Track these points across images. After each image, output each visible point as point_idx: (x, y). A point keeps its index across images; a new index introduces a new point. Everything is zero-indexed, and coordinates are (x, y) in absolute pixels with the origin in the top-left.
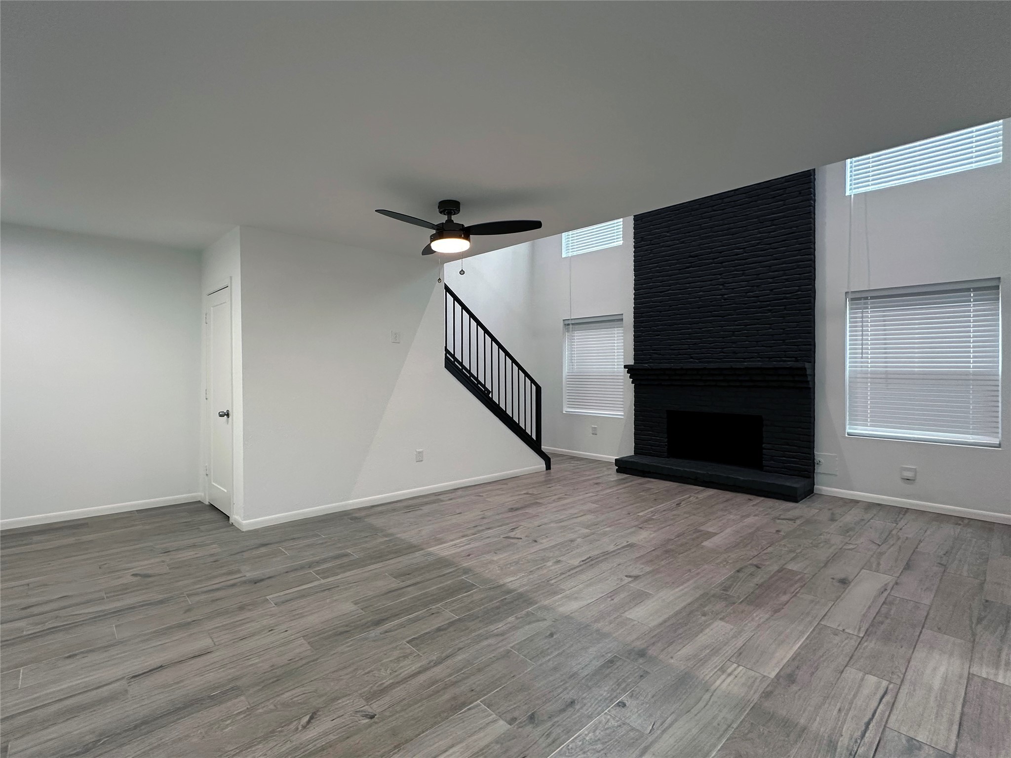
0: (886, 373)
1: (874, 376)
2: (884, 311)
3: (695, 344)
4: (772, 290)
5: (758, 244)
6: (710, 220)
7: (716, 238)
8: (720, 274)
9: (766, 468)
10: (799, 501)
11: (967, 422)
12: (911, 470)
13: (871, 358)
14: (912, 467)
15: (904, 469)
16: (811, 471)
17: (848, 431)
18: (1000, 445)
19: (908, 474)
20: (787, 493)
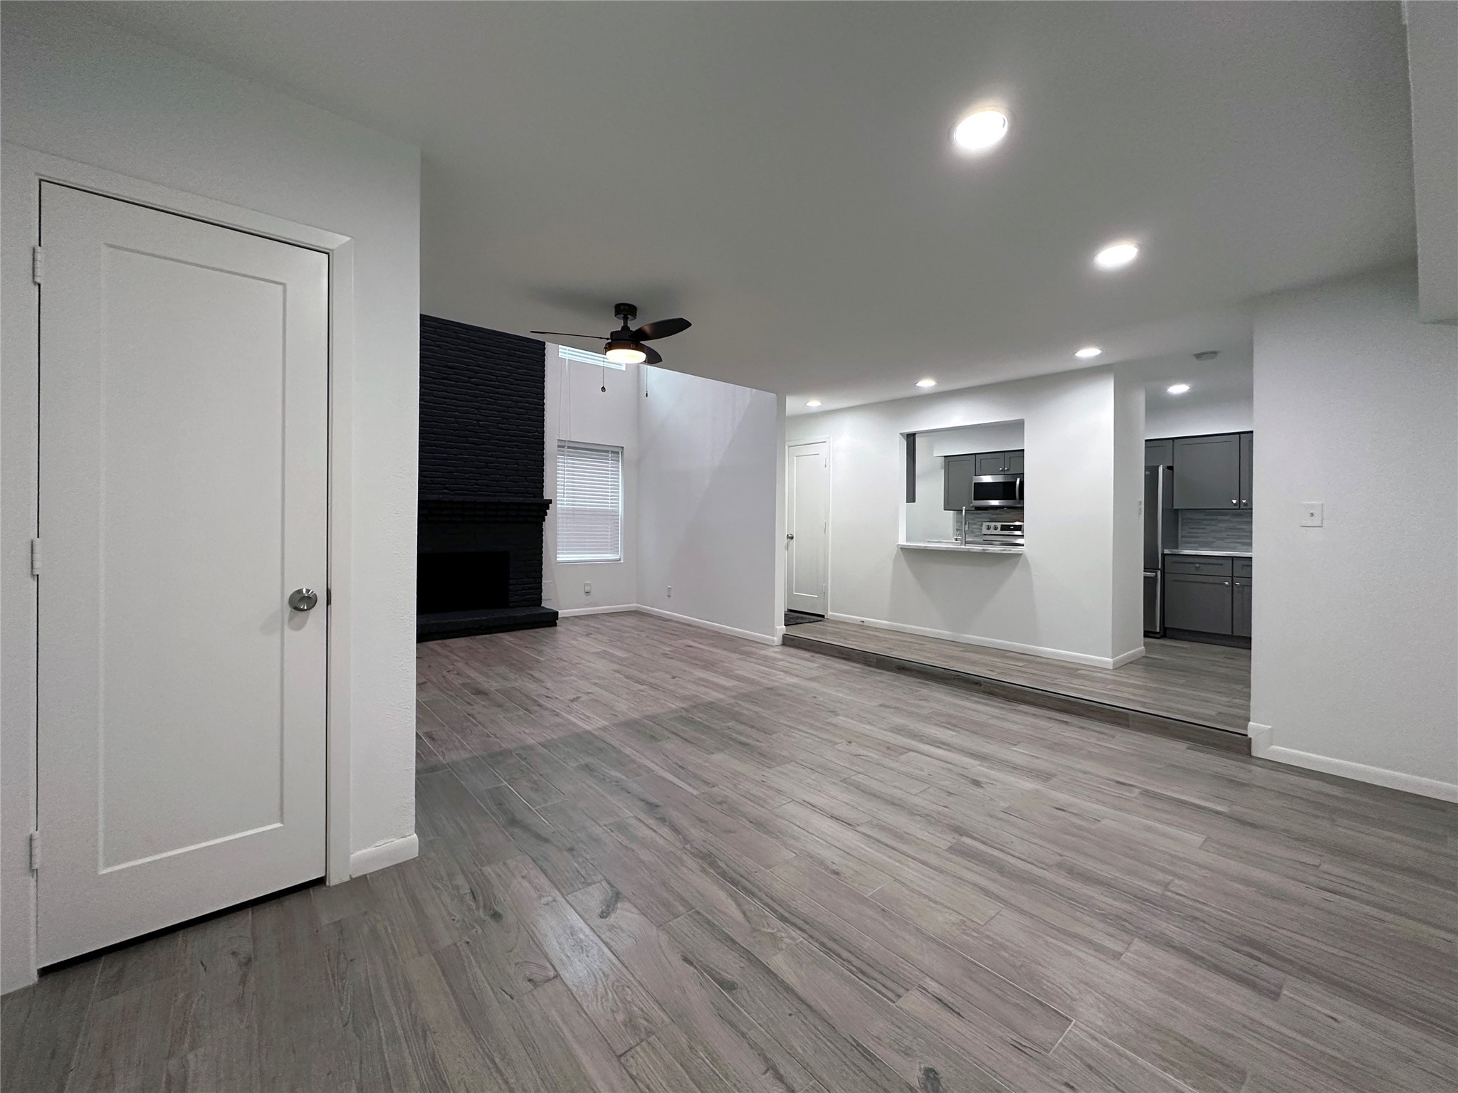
0: (574, 509)
1: (568, 512)
2: (574, 459)
3: (450, 472)
8: (476, 397)
9: (511, 604)
10: (558, 624)
11: (607, 545)
12: (589, 585)
13: (567, 497)
14: (589, 582)
15: (585, 585)
16: (540, 599)
17: (558, 559)
18: (620, 560)
19: (587, 589)
20: (550, 619)
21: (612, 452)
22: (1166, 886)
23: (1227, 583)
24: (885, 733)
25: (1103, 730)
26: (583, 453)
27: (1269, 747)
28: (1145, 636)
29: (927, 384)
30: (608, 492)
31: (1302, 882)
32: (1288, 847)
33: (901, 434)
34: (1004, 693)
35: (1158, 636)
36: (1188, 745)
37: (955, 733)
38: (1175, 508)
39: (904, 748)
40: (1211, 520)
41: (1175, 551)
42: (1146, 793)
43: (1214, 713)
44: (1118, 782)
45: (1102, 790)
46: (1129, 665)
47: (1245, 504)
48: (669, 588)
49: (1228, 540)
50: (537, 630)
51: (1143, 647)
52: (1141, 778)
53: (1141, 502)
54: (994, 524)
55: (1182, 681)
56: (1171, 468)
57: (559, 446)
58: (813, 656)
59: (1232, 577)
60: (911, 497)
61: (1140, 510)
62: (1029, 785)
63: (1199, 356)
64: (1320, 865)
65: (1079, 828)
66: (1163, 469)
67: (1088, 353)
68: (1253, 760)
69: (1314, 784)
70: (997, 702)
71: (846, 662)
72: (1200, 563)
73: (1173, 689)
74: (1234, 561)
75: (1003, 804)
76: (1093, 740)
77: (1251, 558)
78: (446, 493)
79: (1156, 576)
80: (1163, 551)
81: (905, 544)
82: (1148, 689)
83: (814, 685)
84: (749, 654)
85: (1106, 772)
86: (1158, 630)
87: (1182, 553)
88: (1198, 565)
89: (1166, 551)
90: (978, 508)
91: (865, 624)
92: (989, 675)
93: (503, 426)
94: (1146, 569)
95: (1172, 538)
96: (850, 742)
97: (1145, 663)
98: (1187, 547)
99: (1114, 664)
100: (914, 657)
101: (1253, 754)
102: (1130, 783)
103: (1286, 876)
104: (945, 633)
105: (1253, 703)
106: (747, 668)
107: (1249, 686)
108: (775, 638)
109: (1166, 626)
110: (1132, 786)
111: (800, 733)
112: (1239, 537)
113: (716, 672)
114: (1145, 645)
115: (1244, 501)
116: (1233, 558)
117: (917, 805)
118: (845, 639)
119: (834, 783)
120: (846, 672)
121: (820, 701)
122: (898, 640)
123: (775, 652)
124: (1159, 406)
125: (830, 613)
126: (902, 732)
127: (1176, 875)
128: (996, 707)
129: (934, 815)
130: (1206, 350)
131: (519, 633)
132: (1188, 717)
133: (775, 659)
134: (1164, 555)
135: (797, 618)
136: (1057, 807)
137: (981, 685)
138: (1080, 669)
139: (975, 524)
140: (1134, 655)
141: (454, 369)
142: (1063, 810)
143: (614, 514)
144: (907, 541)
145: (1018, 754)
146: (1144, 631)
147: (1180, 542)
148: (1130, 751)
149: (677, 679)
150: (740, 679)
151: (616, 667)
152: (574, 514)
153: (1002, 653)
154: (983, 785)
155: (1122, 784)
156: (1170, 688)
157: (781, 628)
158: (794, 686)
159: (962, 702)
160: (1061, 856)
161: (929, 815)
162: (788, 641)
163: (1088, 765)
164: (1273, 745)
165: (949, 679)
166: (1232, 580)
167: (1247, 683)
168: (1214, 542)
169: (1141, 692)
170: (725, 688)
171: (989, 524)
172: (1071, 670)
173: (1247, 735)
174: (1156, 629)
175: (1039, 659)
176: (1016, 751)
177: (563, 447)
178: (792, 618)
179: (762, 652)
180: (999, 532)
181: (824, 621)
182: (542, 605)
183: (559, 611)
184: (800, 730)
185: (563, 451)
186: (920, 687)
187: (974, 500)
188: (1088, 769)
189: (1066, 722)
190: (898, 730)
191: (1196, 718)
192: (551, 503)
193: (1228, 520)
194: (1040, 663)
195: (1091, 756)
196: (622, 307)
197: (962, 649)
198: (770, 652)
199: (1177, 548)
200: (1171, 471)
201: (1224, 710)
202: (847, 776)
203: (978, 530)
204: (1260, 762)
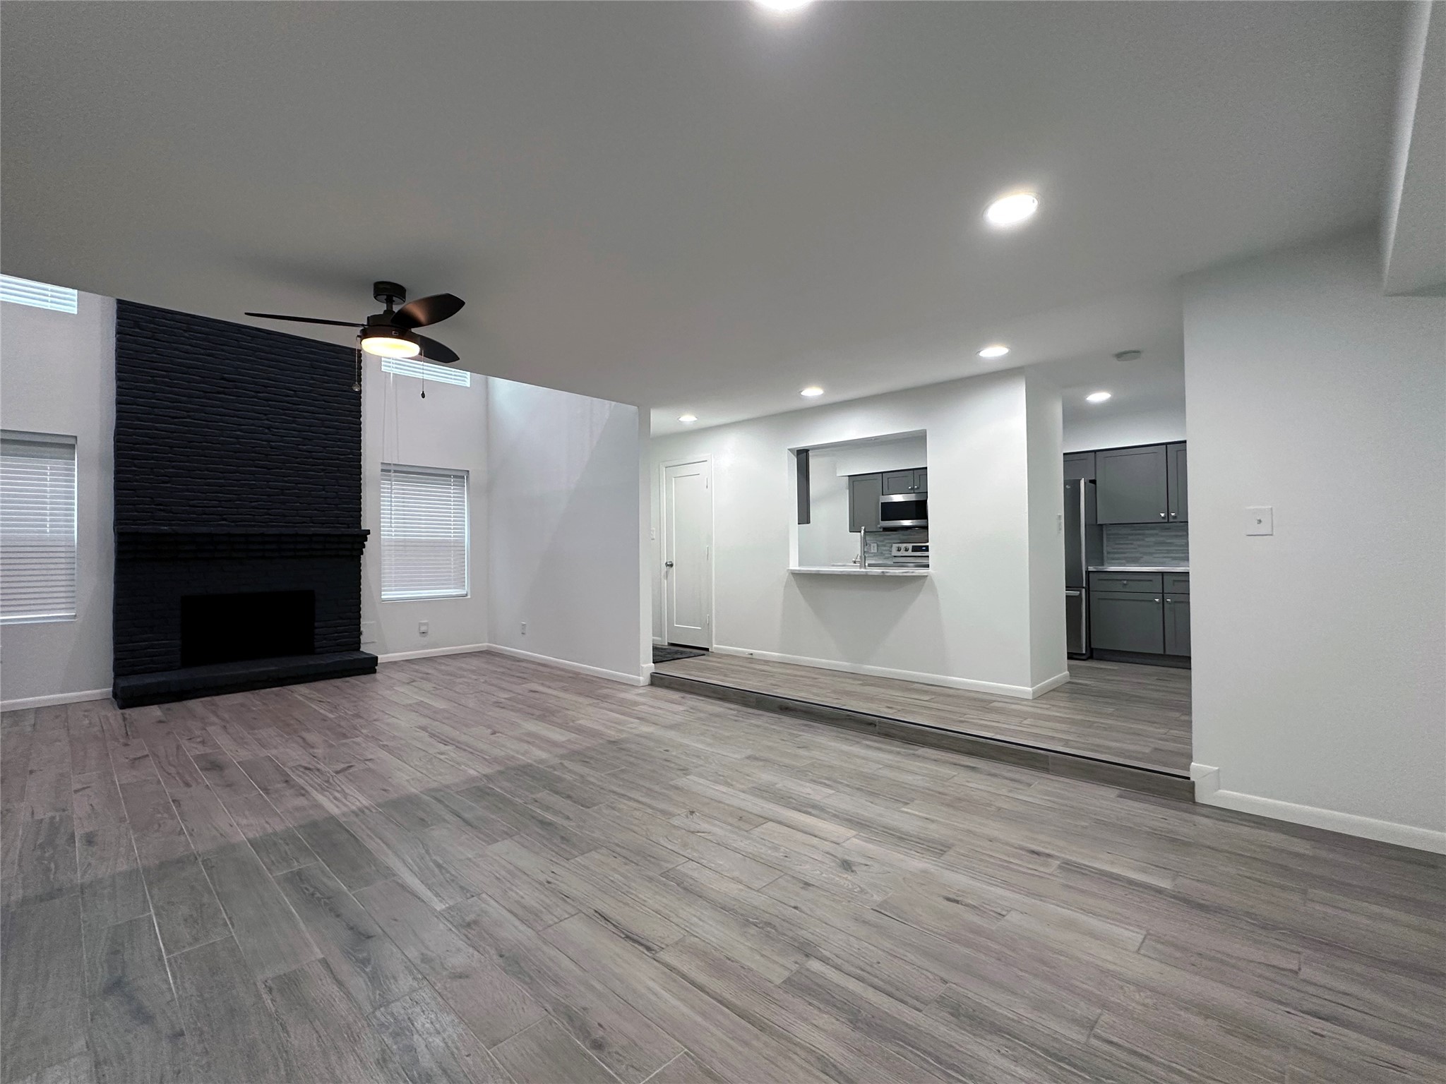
0: (404, 541)
1: (397, 544)
2: (403, 485)
3: (230, 501)
4: (324, 447)
5: (311, 391)
6: (252, 340)
7: (261, 367)
8: (266, 415)
9: (319, 650)
10: (377, 671)
11: (450, 580)
12: (425, 624)
13: (395, 527)
14: (426, 621)
15: (421, 624)
16: (359, 643)
17: (382, 597)
18: (467, 595)
19: (423, 629)
20: (369, 666)
21: (455, 477)
22: (1090, 1025)
23: (1157, 600)
24: (743, 795)
25: (1017, 776)
26: (418, 478)
27: (1216, 790)
28: (1069, 658)
29: (813, 392)
30: (450, 525)
31: (1280, 1003)
32: (1255, 941)
33: (789, 449)
34: (902, 734)
35: (1084, 657)
36: (1117, 792)
37: (833, 792)
38: (1098, 523)
39: (762, 817)
40: (1139, 534)
41: (1100, 568)
42: (1068, 867)
43: (1147, 750)
44: (1033, 852)
45: (1011, 866)
46: (1052, 693)
47: (1175, 517)
48: (523, 625)
49: (1157, 555)
50: (348, 679)
51: (1067, 672)
52: (1062, 843)
53: (1060, 516)
54: (905, 545)
55: (1110, 710)
56: (1094, 482)
57: (382, 470)
58: (683, 698)
59: (1163, 593)
60: (804, 517)
61: (1060, 524)
62: (917, 863)
63: (1120, 356)
64: (1300, 969)
65: (977, 931)
66: (1085, 483)
67: (994, 352)
68: (1199, 809)
69: (1275, 838)
70: (896, 747)
71: (721, 703)
72: (1127, 580)
73: (1102, 721)
74: (1165, 577)
75: (877, 898)
76: (1004, 791)
77: (1188, 573)
78: (222, 525)
79: (1081, 594)
80: (1087, 569)
81: (798, 568)
82: (1073, 722)
83: (671, 734)
84: (604, 698)
85: (1016, 836)
86: (1084, 652)
87: (1105, 570)
88: (1125, 582)
89: (1091, 569)
90: (886, 529)
91: (754, 657)
92: (886, 713)
93: (305, 447)
94: (1068, 588)
95: (1097, 554)
96: (692, 813)
97: (1070, 690)
98: (1112, 563)
99: (1034, 693)
100: (803, 694)
101: (1199, 799)
102: (1047, 851)
103: (1259, 995)
104: (844, 665)
105: (1193, 735)
106: (593, 716)
107: (1190, 714)
108: (641, 678)
109: (1092, 646)
110: (1049, 856)
111: (631, 803)
112: (1169, 552)
113: (552, 723)
114: (1070, 668)
115: (1173, 514)
116: (1163, 573)
117: (756, 908)
118: (725, 676)
119: (651, 879)
120: (717, 715)
121: (672, 755)
122: (788, 675)
123: (638, 695)
124: (1077, 417)
125: (715, 646)
126: (765, 794)
127: (1105, 1005)
128: (891, 752)
129: (776, 922)
130: (1127, 350)
131: (320, 685)
132: (1118, 756)
133: (636, 704)
134: (1088, 573)
135: (676, 652)
136: (951, 896)
137: (876, 725)
138: (995, 701)
139: (885, 546)
140: (1056, 681)
141: (235, 382)
142: (957, 902)
143: (458, 545)
144: (799, 566)
145: (907, 819)
146: (1068, 653)
147: (1105, 558)
148: (1050, 805)
149: (498, 735)
150: (580, 730)
151: (424, 721)
152: (404, 546)
153: (906, 685)
154: (854, 868)
155: (1038, 853)
156: (1097, 720)
157: (648, 666)
158: (647, 737)
159: (851, 748)
160: (945, 982)
161: (769, 924)
162: (656, 681)
163: (994, 829)
164: (1219, 789)
165: (837, 719)
166: (1163, 596)
167: (1186, 709)
168: (1142, 557)
169: (1064, 727)
170: (555, 744)
171: (900, 545)
172: (984, 702)
173: (1189, 778)
174: (1082, 651)
175: (951, 692)
176: (907, 813)
177: (389, 471)
178: (669, 653)
179: (623, 695)
180: (910, 553)
181: (708, 656)
182: (361, 650)
183: (379, 657)
184: (630, 799)
185: (390, 476)
186: (803, 731)
187: (882, 520)
188: (996, 834)
189: (973, 768)
190: (764, 792)
191: (1126, 757)
192: (369, 534)
193: (1157, 534)
194: (949, 696)
195: (1000, 814)
196: (381, 286)
197: (861, 682)
198: (630, 696)
199: (1103, 565)
200: (1093, 485)
201: (1161, 744)
202: (670, 866)
203: (887, 552)
204: (1204, 811)
